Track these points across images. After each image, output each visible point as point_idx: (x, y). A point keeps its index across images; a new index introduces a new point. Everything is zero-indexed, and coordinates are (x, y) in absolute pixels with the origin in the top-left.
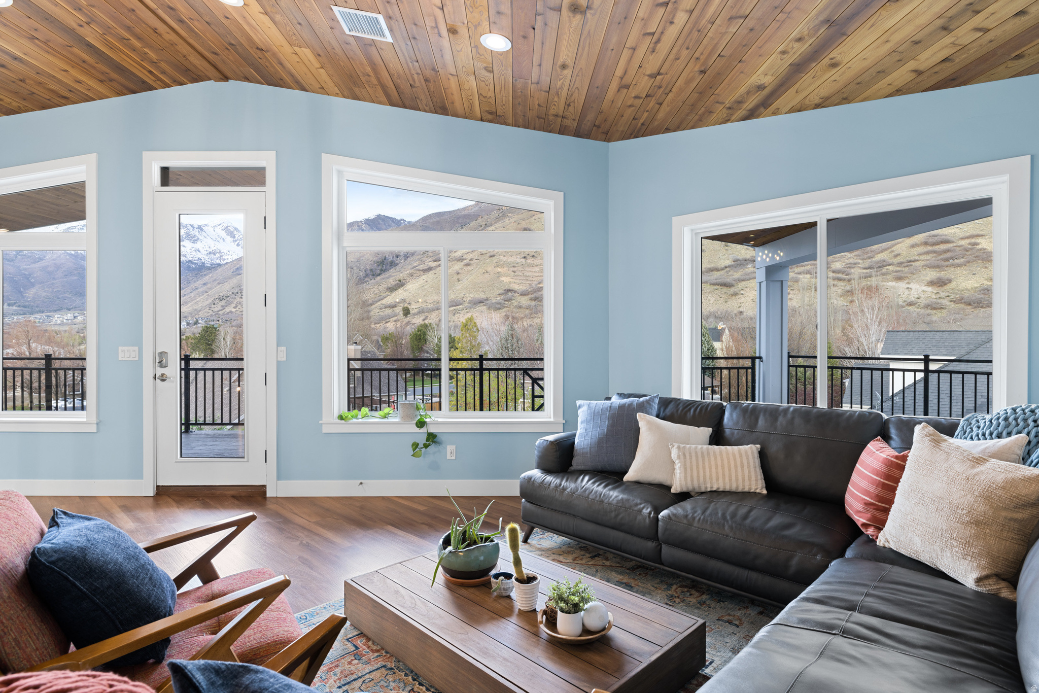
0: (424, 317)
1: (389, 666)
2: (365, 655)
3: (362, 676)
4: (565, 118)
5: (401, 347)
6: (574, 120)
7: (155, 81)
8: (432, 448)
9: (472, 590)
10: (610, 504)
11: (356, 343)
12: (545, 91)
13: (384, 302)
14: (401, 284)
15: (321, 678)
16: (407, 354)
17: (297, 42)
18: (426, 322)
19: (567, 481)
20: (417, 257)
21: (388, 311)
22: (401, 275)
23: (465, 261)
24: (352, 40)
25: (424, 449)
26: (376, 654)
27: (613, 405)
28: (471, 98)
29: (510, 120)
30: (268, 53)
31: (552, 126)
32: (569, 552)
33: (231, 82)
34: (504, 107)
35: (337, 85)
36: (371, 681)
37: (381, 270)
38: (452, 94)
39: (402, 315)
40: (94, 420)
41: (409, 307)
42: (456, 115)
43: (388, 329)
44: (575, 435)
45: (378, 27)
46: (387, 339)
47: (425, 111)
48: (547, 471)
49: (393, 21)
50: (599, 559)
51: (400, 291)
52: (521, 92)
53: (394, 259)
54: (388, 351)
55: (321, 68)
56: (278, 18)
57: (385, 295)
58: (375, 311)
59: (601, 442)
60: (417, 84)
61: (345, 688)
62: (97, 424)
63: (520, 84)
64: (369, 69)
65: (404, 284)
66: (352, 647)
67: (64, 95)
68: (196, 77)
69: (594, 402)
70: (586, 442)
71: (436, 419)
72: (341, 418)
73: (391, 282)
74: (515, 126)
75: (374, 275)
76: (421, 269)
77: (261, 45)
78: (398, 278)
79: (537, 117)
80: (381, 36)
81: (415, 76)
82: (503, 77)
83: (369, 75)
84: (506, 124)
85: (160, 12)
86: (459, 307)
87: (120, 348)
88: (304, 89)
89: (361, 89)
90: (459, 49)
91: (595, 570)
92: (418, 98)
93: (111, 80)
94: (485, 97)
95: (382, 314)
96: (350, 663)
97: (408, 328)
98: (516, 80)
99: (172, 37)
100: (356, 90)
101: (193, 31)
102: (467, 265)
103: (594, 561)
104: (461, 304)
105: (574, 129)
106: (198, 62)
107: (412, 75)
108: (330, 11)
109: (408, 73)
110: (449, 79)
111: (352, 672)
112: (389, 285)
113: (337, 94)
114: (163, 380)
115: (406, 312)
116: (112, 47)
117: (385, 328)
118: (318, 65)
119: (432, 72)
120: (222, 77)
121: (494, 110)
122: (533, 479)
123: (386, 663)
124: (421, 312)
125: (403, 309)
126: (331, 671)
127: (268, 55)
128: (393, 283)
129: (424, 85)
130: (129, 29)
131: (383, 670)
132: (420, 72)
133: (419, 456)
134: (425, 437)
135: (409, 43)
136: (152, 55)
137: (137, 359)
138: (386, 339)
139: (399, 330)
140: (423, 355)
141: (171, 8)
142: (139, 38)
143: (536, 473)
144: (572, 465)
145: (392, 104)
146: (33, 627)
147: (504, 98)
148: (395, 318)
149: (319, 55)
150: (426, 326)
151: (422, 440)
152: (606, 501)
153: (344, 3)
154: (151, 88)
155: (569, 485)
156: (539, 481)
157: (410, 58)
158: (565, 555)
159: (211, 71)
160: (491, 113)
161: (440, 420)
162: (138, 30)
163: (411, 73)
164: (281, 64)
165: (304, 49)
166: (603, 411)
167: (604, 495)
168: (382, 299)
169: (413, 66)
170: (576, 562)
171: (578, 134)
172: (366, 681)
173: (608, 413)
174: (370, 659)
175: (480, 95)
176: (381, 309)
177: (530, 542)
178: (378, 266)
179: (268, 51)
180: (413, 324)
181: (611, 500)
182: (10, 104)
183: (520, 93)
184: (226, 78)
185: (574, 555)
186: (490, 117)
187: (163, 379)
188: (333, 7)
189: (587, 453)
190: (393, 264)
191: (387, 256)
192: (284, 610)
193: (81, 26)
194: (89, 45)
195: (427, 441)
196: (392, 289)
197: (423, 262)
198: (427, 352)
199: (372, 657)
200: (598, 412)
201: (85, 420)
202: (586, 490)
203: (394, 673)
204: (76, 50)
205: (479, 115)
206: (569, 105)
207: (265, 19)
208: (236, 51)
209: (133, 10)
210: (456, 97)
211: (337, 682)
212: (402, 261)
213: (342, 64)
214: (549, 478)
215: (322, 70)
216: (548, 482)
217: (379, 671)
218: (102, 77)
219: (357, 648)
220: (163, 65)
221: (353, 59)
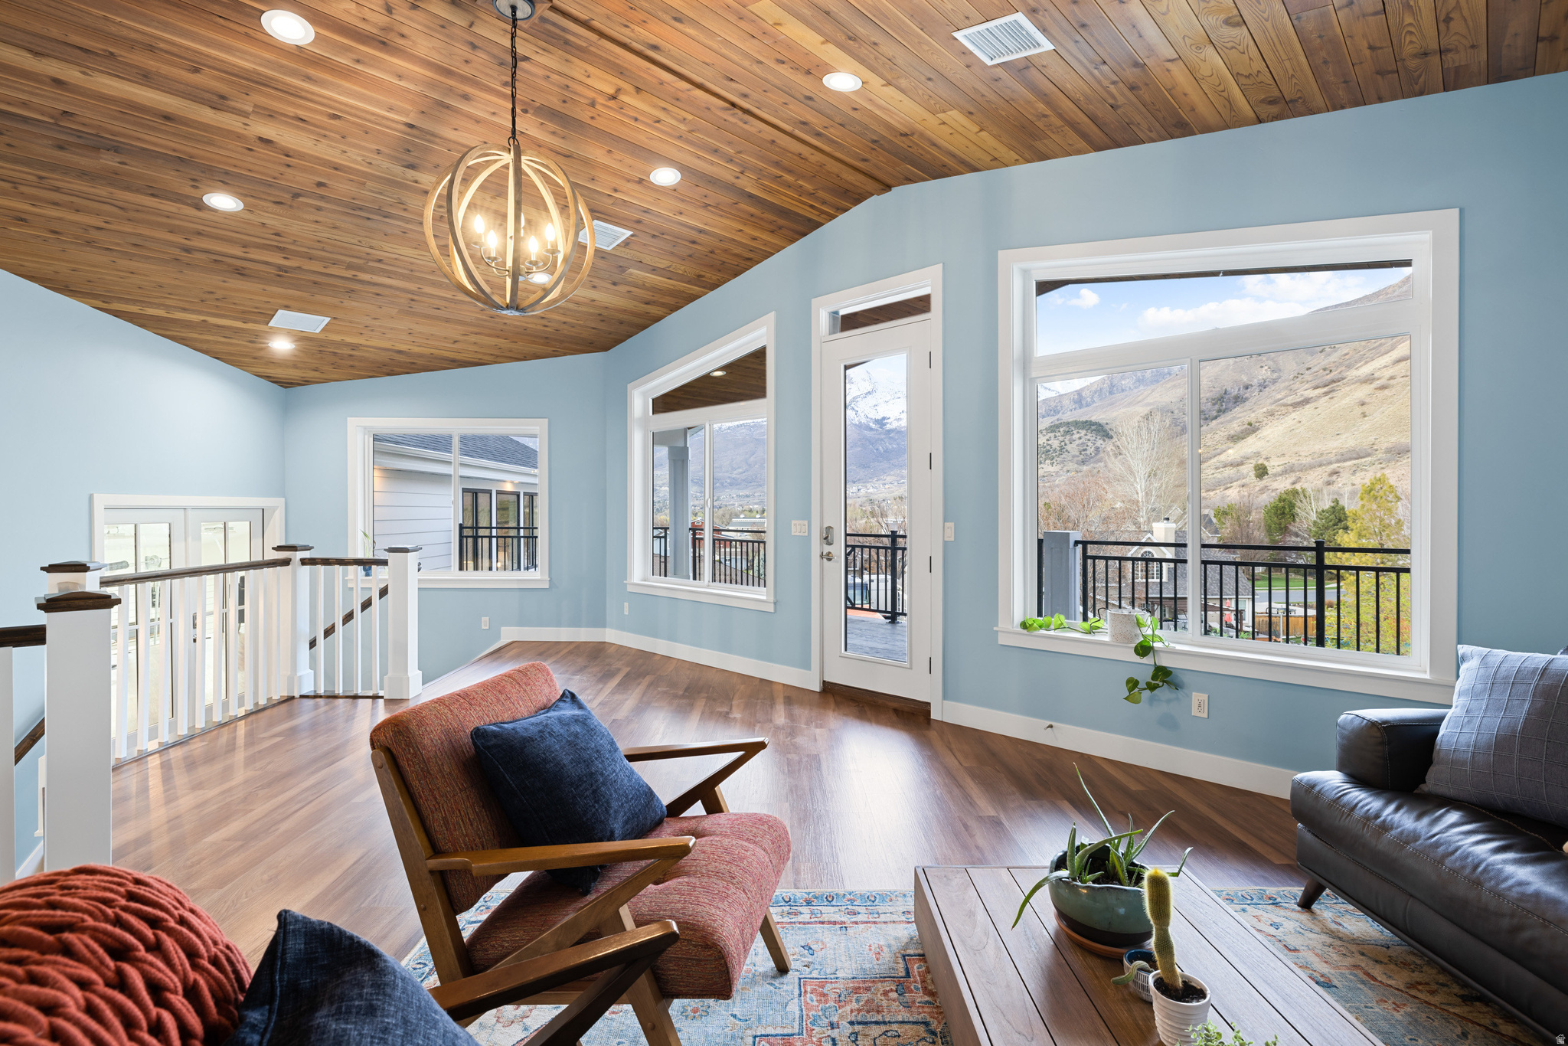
0: (1293, 479)
1: (933, 1027)
2: (912, 992)
3: (889, 1022)
4: (1448, 51)
5: (1248, 526)
6: (1473, 47)
7: (819, 216)
8: (1164, 692)
9: (1094, 962)
10: (1499, 895)
11: (1168, 519)
12: (1376, 13)
13: (1223, 457)
14: (1252, 429)
15: (840, 996)
16: (1260, 537)
17: (938, 106)
18: (1298, 487)
19: (1397, 810)
20: (1283, 385)
21: (1229, 472)
22: (1253, 415)
23: (1378, 382)
24: (1000, 72)
25: (1148, 692)
26: (927, 998)
27: (1553, 667)
28: (1221, 88)
29: (1319, 101)
30: (915, 136)
31: (1421, 80)
32: (1405, 965)
33: (894, 189)
34: (1294, 80)
35: (1011, 148)
36: (895, 1036)
37: (1219, 411)
38: (1185, 95)
39: (1253, 477)
40: (772, 599)
41: (1266, 464)
42: (1207, 129)
43: (1229, 498)
44: (1441, 719)
45: (1024, 33)
46: (1225, 513)
47: (1153, 141)
48: (1358, 779)
49: (1041, 13)
50: (1484, 1009)
51: (1251, 439)
52: (1320, 37)
53: (1241, 392)
54: (1227, 532)
55: (981, 131)
56: (903, 83)
57: (1224, 447)
58: (1209, 472)
59: (1502, 744)
60: (1121, 100)
61: (857, 1028)
62: (775, 603)
63: (1310, 21)
64: (1041, 106)
65: (1258, 429)
66: (902, 970)
67: (747, 256)
68: (857, 196)
69: (1501, 653)
70: (1463, 739)
71: (1172, 645)
72: (1024, 626)
73: (1235, 427)
74: (1335, 109)
75: (1206, 419)
76: (1289, 403)
77: (904, 130)
78: (1247, 420)
79: (1378, 73)
80: (1035, 47)
81: (1112, 88)
82: (1268, 25)
83: (1045, 116)
84: (1312, 112)
85: (797, 133)
86: (1363, 460)
87: (793, 522)
88: (975, 170)
89: (1045, 141)
90: (1164, 9)
91: (1459, 1030)
92: (1133, 123)
93: (780, 228)
94: (1248, 77)
95: (1219, 476)
96: (885, 993)
97: (1264, 496)
98: (1298, 18)
99: (817, 157)
100: (1038, 144)
101: (834, 142)
102: (1383, 388)
103: (1467, 1009)
104: (1369, 455)
105: (1483, 65)
106: (853, 178)
107: (1106, 89)
108: (955, 42)
109: (1100, 88)
110: (1168, 70)
111: (881, 1009)
112: (1232, 433)
113: (1017, 160)
114: (829, 560)
115: (1261, 472)
116: (770, 191)
117: (1223, 498)
118: (976, 129)
119: (1134, 70)
120: (882, 187)
121: (1277, 94)
122: (1317, 788)
123: (932, 1020)
124: (1288, 470)
125: (1255, 467)
126: (856, 993)
127: (915, 138)
128: (1238, 429)
129: (1133, 98)
130: (777, 164)
131: (922, 1028)
132: (1118, 79)
133: (1137, 702)
134: (1151, 671)
135: (1078, 38)
136: (808, 186)
137: (806, 534)
138: (1222, 513)
139: (1246, 500)
140: (1288, 539)
141: (804, 123)
142: (790, 171)
143: (1332, 779)
144: (1424, 782)
145: (1098, 148)
146: (470, 811)
147: (1287, 64)
148: (1239, 482)
149: (971, 113)
150: (1295, 493)
151: (1145, 676)
152: (1488, 885)
153: (967, 21)
154: (818, 225)
155: (1404, 820)
156: (1333, 794)
157: (1091, 62)
158: (1392, 966)
159: (870, 185)
160: (1273, 102)
161: (1179, 647)
162: (785, 162)
163: (1101, 85)
164: (934, 145)
165: (949, 113)
166: (1520, 677)
167: (1485, 870)
168: (1219, 454)
169: (1101, 72)
170: (1413, 992)
171: (1496, 73)
172: (889, 1034)
173: (1534, 682)
174: (914, 1002)
175: (1236, 76)
176: (1217, 468)
177: (1318, 912)
178: (1214, 404)
179: (913, 134)
180: (1273, 490)
181: (1503, 886)
182: (711, 278)
183: (1319, 40)
184: (888, 187)
185: (1417, 976)
186: (1274, 110)
187: (829, 557)
188: (957, 35)
189: (1464, 763)
190: (1238, 400)
191: (1229, 389)
192: (739, 882)
193: (738, 178)
194: (751, 196)
195: (1153, 679)
196: (1235, 438)
197: (1292, 391)
198: (1297, 535)
199: (919, 1000)
200: (1507, 677)
201: (764, 598)
202: (1437, 845)
203: (934, 1043)
204: (742, 206)
205: (1251, 114)
206: (1448, 20)
207: (890, 91)
208: (882, 147)
209: (773, 141)
210: (1195, 96)
211: (853, 1014)
212: (1256, 393)
213: (1003, 113)
214: (1357, 795)
215: (984, 134)
216: (1348, 803)
217: (915, 1027)
218: (772, 227)
219: (908, 975)
220: (821, 194)
221: (1013, 100)
